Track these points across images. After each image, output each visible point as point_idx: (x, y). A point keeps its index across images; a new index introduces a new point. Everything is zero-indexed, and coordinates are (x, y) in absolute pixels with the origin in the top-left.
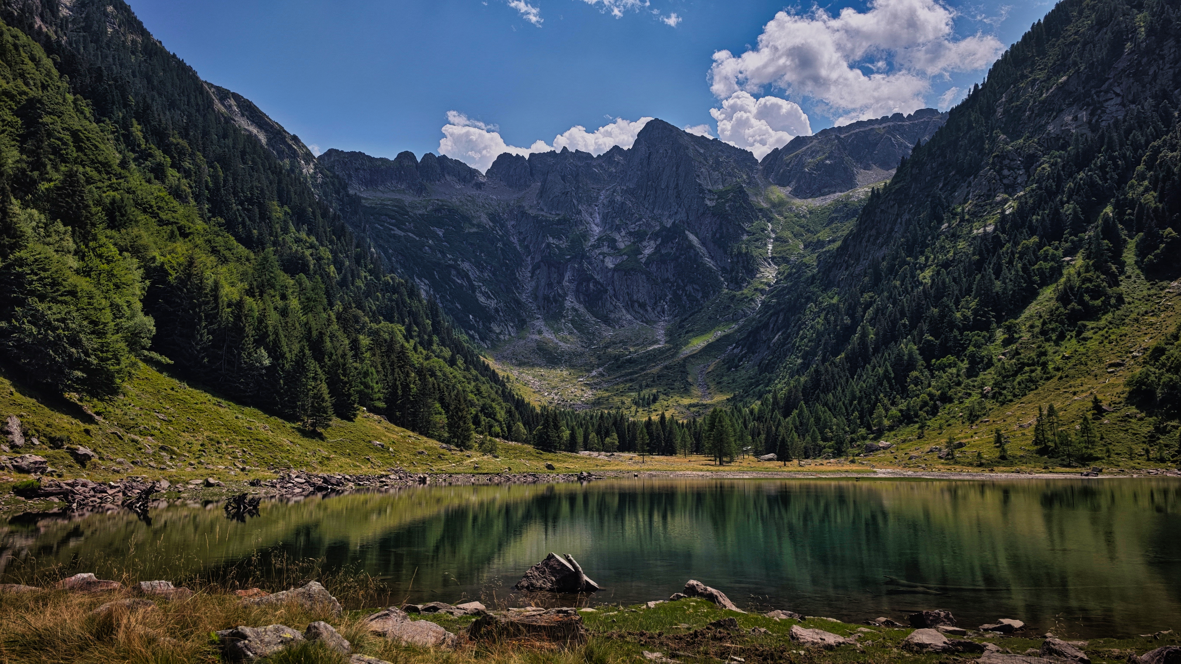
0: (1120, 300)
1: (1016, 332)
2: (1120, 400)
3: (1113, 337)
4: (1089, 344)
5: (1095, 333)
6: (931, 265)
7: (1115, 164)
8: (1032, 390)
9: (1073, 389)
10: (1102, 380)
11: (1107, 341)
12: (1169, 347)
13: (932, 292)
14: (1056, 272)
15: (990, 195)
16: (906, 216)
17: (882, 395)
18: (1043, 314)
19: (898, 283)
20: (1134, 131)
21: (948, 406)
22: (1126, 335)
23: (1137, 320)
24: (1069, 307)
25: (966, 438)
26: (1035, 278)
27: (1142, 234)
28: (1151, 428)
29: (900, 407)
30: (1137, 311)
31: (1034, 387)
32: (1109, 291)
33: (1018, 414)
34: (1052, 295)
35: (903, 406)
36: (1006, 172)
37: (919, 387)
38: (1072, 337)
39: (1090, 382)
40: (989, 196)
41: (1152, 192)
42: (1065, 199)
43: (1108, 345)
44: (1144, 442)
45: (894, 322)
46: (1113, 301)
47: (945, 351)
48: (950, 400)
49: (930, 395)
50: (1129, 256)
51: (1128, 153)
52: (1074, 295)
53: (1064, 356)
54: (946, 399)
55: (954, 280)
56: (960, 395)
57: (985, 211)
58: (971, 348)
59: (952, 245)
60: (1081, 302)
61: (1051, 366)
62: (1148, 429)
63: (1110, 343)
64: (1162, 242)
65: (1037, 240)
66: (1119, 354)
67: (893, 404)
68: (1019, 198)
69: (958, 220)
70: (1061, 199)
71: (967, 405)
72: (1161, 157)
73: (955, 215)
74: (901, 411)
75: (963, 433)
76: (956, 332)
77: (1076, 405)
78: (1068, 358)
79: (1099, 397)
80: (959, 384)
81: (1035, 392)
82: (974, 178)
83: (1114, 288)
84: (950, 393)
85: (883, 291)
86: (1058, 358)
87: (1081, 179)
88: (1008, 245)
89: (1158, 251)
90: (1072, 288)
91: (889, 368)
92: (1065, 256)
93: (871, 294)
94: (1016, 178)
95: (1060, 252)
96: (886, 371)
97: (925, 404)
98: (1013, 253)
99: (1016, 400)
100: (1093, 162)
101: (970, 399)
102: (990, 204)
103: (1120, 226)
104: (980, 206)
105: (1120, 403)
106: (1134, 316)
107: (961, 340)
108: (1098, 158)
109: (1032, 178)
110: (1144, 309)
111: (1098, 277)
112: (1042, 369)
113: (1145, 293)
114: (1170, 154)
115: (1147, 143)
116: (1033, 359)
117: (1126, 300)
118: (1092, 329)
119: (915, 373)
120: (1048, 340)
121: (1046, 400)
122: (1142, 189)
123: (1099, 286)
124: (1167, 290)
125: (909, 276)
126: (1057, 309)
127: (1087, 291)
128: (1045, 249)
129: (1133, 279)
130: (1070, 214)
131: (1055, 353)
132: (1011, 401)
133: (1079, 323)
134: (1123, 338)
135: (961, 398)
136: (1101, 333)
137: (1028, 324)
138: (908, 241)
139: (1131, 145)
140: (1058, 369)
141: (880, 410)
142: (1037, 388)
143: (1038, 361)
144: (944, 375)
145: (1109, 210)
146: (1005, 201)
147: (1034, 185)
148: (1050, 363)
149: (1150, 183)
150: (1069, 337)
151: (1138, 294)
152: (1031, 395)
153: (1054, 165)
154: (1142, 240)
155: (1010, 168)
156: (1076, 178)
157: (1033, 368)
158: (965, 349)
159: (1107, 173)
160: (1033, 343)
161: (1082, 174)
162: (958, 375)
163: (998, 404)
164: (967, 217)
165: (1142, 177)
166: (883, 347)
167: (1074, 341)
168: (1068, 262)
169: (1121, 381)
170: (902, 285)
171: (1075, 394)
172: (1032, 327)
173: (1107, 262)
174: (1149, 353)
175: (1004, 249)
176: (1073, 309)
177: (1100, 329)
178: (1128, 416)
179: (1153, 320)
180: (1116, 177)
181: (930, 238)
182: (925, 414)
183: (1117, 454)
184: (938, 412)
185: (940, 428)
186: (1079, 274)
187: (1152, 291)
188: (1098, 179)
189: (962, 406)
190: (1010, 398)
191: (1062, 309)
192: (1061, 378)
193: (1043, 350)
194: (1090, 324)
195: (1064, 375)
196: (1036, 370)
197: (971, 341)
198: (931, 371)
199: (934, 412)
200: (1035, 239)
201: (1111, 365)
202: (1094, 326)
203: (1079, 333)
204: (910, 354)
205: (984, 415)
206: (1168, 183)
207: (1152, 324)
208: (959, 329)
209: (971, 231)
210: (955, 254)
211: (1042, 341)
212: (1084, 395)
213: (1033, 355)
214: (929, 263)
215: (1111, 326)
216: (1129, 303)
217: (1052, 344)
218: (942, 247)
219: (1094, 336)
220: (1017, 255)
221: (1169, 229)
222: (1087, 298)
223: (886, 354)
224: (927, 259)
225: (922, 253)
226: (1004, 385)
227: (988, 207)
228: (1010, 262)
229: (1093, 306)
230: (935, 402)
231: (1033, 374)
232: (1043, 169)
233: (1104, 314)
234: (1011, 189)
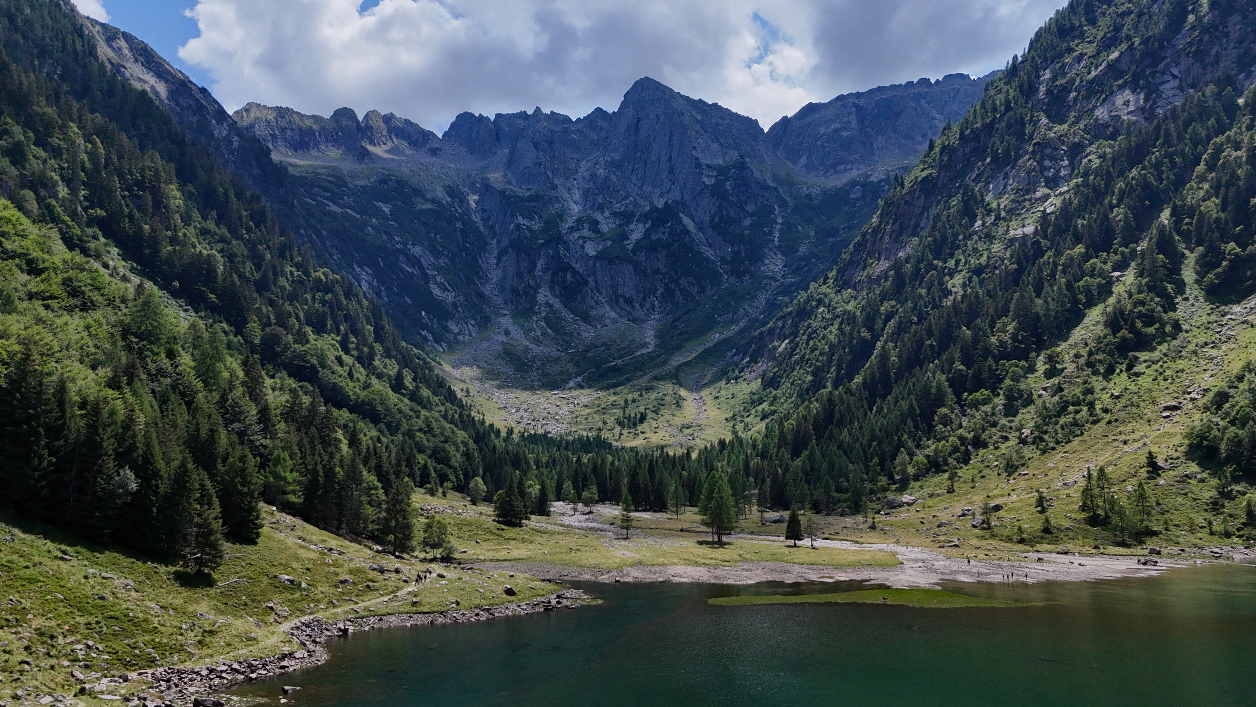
0: (1177, 327)
1: (1059, 363)
2: (1178, 454)
3: (1168, 373)
4: (1141, 380)
5: (1149, 367)
6: (962, 271)
7: (1172, 162)
8: (1077, 436)
9: (1123, 437)
10: (1156, 427)
11: (1162, 377)
12: (1233, 392)
13: (964, 306)
14: (1106, 290)
15: (1030, 188)
16: (934, 211)
17: (905, 436)
18: (1089, 341)
19: (924, 292)
20: (1193, 124)
21: (982, 452)
22: (1182, 371)
23: (1195, 353)
24: (1119, 335)
25: (1002, 496)
26: (1080, 296)
27: (1201, 248)
28: (1214, 492)
29: (927, 452)
30: (1195, 341)
31: (1079, 432)
32: (1165, 317)
33: (1061, 466)
34: (1099, 318)
35: (929, 451)
36: (1047, 163)
37: (949, 428)
38: (1121, 371)
39: (1142, 428)
40: (1028, 192)
41: (1213, 199)
42: (1115, 202)
43: (1162, 383)
44: (1206, 511)
45: (920, 343)
46: (1168, 329)
47: (978, 383)
48: (985, 445)
49: (961, 438)
50: (1188, 274)
51: (1187, 149)
52: (1124, 320)
53: (1112, 395)
54: (979, 443)
55: (989, 293)
56: (995, 438)
57: (1023, 208)
58: (1008, 382)
59: (985, 247)
60: (1133, 329)
61: (1098, 406)
62: (1211, 493)
63: (1165, 380)
64: (1224, 258)
65: (1083, 250)
66: (1176, 395)
67: (919, 447)
68: (1062, 194)
69: (993, 218)
70: (1110, 203)
71: (1003, 451)
72: (1225, 157)
73: (989, 211)
74: (927, 457)
75: (999, 489)
76: (991, 361)
77: (1127, 459)
78: (1118, 397)
79: (1154, 449)
80: (994, 424)
81: (1080, 438)
82: (1012, 168)
83: (1170, 313)
84: (983, 436)
85: (906, 300)
86: (1106, 397)
87: (1133, 178)
88: (1049, 253)
89: (1219, 270)
90: (1122, 312)
91: (914, 403)
92: (1114, 271)
93: (893, 302)
94: (1058, 171)
95: (1109, 266)
96: (911, 406)
97: (955, 449)
98: (1056, 265)
99: (1059, 448)
100: (1148, 158)
101: (1006, 444)
102: (1030, 200)
103: (1177, 238)
104: (1018, 202)
105: (1178, 458)
106: (1191, 347)
107: (997, 370)
108: (1153, 153)
109: (1076, 171)
110: (1204, 340)
111: (1152, 300)
112: (1089, 410)
113: (1205, 319)
114: (1234, 154)
115: (1209, 138)
116: (1078, 398)
117: (1184, 327)
118: (1145, 361)
119: (944, 410)
120: (1096, 373)
121: (1093, 449)
122: (1202, 193)
123: (1153, 310)
124: (1229, 317)
125: (936, 283)
126: (1105, 337)
127: (1140, 315)
128: (1091, 261)
129: (1191, 301)
130: (1121, 220)
131: (1102, 390)
132: (1053, 449)
133: (1130, 354)
134: (1180, 374)
135: (997, 442)
136: (1154, 367)
137: (1072, 352)
138: (935, 241)
139: (1190, 139)
140: (1106, 411)
141: (903, 456)
142: (1082, 434)
143: (1084, 400)
144: (977, 414)
145: (1165, 216)
146: (1046, 197)
147: (1080, 180)
148: (1097, 402)
149: (1210, 187)
150: (1118, 371)
151: (1197, 321)
152: (1076, 442)
153: (1102, 157)
154: (1203, 256)
155: (1052, 159)
156: (1128, 177)
157: (1078, 408)
158: (1001, 381)
159: (1163, 172)
160: (1078, 377)
161: (1134, 172)
162: (993, 414)
163: (1038, 452)
164: (1003, 214)
165: (1202, 178)
166: (907, 374)
167: (1124, 375)
168: (1117, 278)
169: (1178, 429)
170: (928, 294)
171: (1125, 443)
172: (1077, 356)
173: (1162, 281)
174: (1211, 395)
175: (1046, 257)
176: (1124, 339)
177: (1153, 363)
178: (1187, 476)
179: (1214, 352)
180: (1173, 177)
181: (961, 237)
182: (955, 463)
183: (1175, 526)
184: (970, 459)
185: (973, 481)
186: (1130, 294)
187: (1213, 318)
188: (1152, 180)
189: (998, 453)
190: (1051, 445)
191: (1110, 338)
192: (1109, 422)
193: (1089, 386)
194: (1143, 356)
195: (1113, 419)
196: (1081, 410)
197: (1007, 372)
198: (962, 406)
199: (966, 459)
200: (1080, 249)
201: (1166, 409)
202: (1147, 358)
203: (1130, 367)
204: (939, 386)
205: (1023, 465)
206: (1233, 189)
207: (1212, 359)
208: (994, 357)
209: (1007, 231)
210: (989, 258)
211: (1088, 376)
212: (1137, 445)
213: (1078, 391)
214: (959, 268)
215: (1166, 359)
216: (1187, 332)
217: (1101, 378)
218: (975, 250)
219: (1148, 371)
220: (1060, 268)
221: (1232, 245)
222: (1139, 324)
223: (910, 384)
224: (958, 262)
225: (951, 256)
226: (1045, 428)
227: (1027, 204)
228: (1053, 275)
229: (1146, 335)
230: (967, 447)
231: (1078, 416)
232: (1090, 161)
233: (1160, 343)
234: (1053, 183)
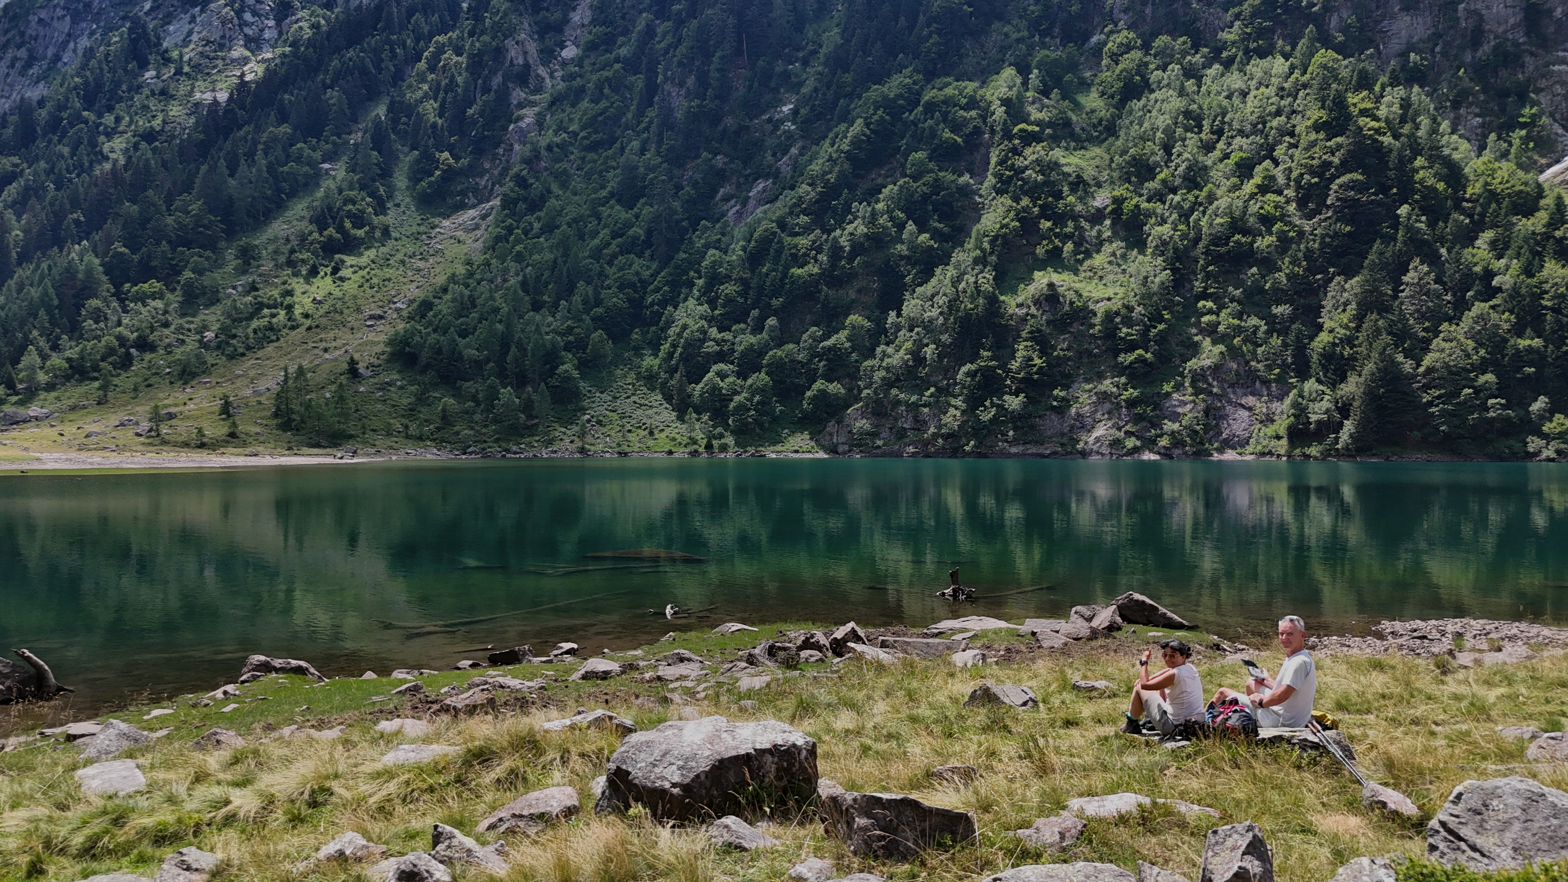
0: (386, 232)
1: (254, 259)
2: (379, 362)
3: (375, 281)
4: (346, 285)
5: (355, 272)
6: (124, 132)
7: (392, 51)
8: (272, 341)
9: (323, 345)
10: (359, 335)
11: (368, 284)
12: (437, 301)
13: (127, 175)
14: (313, 183)
15: (223, 44)
16: (84, 42)
17: (35, 333)
18: (292, 238)
19: (66, 151)
20: (417, 14)
21: (148, 356)
22: (389, 280)
23: (403, 262)
24: (326, 233)
25: (176, 405)
26: (284, 184)
27: (416, 152)
28: (413, 399)
29: (68, 354)
30: (404, 250)
31: (274, 338)
32: (376, 220)
33: (252, 373)
34: (305, 213)
35: (73, 353)
36: (248, 17)
37: (102, 325)
38: (326, 274)
39: (345, 336)
40: (221, 47)
41: (432, 102)
42: (328, 81)
43: (369, 291)
44: (403, 416)
45: (59, 216)
46: (378, 234)
47: (146, 272)
48: (152, 348)
49: (120, 338)
50: (403, 179)
51: (409, 41)
52: (332, 217)
53: (314, 299)
54: (144, 345)
55: (164, 164)
56: (167, 341)
57: (215, 67)
58: (188, 274)
59: (160, 107)
60: (341, 229)
61: (298, 311)
62: (409, 401)
63: (372, 288)
64: (437, 168)
65: (289, 131)
66: (381, 304)
67: (55, 347)
68: (263, 61)
69: (173, 71)
70: (323, 81)
71: (178, 357)
72: (446, 59)
73: (168, 61)
74: (69, 360)
75: (171, 398)
76: (165, 246)
77: (327, 367)
78: (320, 302)
79: (357, 356)
80: (166, 325)
81: (276, 344)
82: (202, 11)
83: (381, 217)
84: (151, 337)
85: (37, 159)
86: (307, 301)
87: (350, 59)
88: (246, 128)
89: (433, 179)
90: (330, 209)
91: (51, 291)
92: (324, 162)
93: (16, 160)
94: (262, 30)
95: (318, 155)
96: (46, 293)
97: (111, 351)
98: (255, 143)
99: (250, 354)
100: (367, 40)
101: (182, 349)
102: (223, 59)
103: (393, 137)
104: (208, 57)
105: (380, 365)
106: (400, 256)
107: (173, 259)
108: (373, 36)
109: (285, 37)
110: (412, 250)
111: (363, 199)
112: (287, 314)
113: (415, 229)
114: (455, 58)
115: (431, 36)
116: (276, 300)
117: (393, 235)
118: (352, 266)
119: (94, 303)
120: (296, 274)
121: (289, 357)
122: (420, 94)
123: (363, 212)
124: (438, 230)
125: (86, 142)
126: (311, 233)
127: (350, 215)
128: (299, 145)
129: (402, 208)
130: (334, 105)
131: (304, 293)
132: (243, 355)
133: (337, 256)
134: (386, 283)
135: (169, 345)
136: (361, 273)
137: (271, 248)
138: (86, 83)
139: (413, 31)
140: (306, 316)
141: (31, 358)
142: (278, 339)
143: (282, 304)
144: (143, 310)
145: (381, 111)
146: (245, 61)
147: (288, 49)
148: (296, 306)
149: (430, 89)
150: (322, 274)
151: (407, 230)
152: (270, 349)
153: (315, 26)
154: (418, 161)
155: (255, 13)
156: (343, 56)
157: (274, 311)
158: (179, 273)
159: (383, 60)
160: (276, 277)
161: (351, 53)
162: (166, 312)
163: (224, 358)
164: (186, 69)
165: (422, 79)
166: (39, 253)
167: (329, 279)
168: (326, 170)
169: (383, 338)
170: (73, 154)
171: (326, 350)
172: (276, 252)
173: (374, 181)
174: (415, 305)
175: (242, 133)
176: (330, 238)
177: (361, 268)
178: (386, 383)
179: (421, 264)
180: (392, 68)
181: (124, 87)
182: (110, 368)
183: (373, 430)
184: (131, 364)
185: (136, 389)
186: (340, 191)
187: (422, 229)
188: (371, 66)
189: (170, 358)
190: (241, 350)
191: (316, 235)
192: (309, 329)
193: (289, 288)
194: (349, 260)
195: (314, 325)
196: (278, 314)
197: (188, 262)
198: (122, 301)
199: (126, 363)
200: (285, 129)
201: (372, 317)
202: (354, 263)
203: (335, 270)
204: (89, 272)
205: (204, 372)
206: (450, 95)
207: (419, 270)
208: (169, 242)
209: (191, 93)
210: (164, 122)
211: (288, 275)
212: (338, 353)
213: (276, 293)
214: (121, 128)
215: (373, 266)
216: (396, 240)
217: (302, 280)
218: (145, 108)
219: (353, 277)
220: (260, 147)
221: (446, 154)
222: (348, 224)
223: (44, 266)
224: (118, 120)
225: (110, 109)
226: (234, 331)
227: (219, 62)
228: (250, 155)
229: (356, 238)
230: (128, 350)
231: (274, 320)
232: (301, 28)
233: (367, 248)
234: (254, 43)
